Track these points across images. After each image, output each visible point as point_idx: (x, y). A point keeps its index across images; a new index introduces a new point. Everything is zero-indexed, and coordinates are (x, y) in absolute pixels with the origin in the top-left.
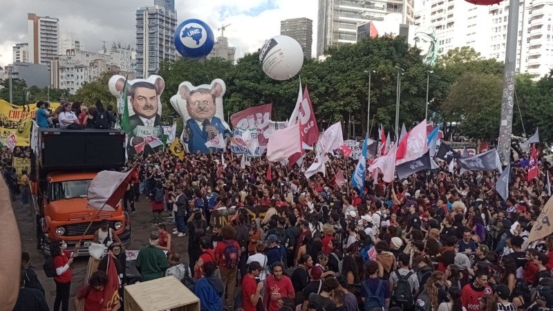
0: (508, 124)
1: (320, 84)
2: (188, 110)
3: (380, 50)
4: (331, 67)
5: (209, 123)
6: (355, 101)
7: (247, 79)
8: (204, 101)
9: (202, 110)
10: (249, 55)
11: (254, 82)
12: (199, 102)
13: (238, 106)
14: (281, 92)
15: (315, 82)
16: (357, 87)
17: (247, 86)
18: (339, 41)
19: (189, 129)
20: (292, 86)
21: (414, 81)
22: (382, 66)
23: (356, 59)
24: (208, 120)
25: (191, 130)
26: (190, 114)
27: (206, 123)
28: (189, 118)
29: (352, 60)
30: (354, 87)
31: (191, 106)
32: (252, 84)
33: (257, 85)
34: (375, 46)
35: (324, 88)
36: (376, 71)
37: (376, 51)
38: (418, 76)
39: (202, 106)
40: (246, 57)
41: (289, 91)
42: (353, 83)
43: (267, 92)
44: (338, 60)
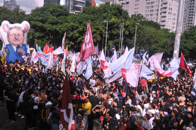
0: (177, 53)
1: (80, 26)
2: (8, 39)
3: (111, 11)
4: (85, 18)
5: (20, 47)
6: (98, 36)
7: (38, 21)
8: (18, 35)
9: (17, 40)
10: (38, 8)
11: (42, 23)
12: (15, 35)
13: (32, 35)
14: (57, 29)
15: (77, 25)
16: (100, 29)
17: (38, 25)
18: (76, 6)
19: (7, 50)
20: (64, 26)
21: (127, 28)
22: (113, 19)
23: (99, 14)
24: (20, 46)
25: (8, 50)
26: (9, 41)
27: (18, 47)
28: (8, 43)
29: (97, 15)
30: (98, 29)
31: (10, 37)
32: (41, 24)
33: (43, 25)
34: (109, 8)
35: (82, 28)
36: (111, 21)
37: (109, 11)
38: (129, 26)
39: (17, 37)
40: (36, 9)
41: (62, 29)
42: (97, 27)
43: (49, 29)
44: (89, 14)
